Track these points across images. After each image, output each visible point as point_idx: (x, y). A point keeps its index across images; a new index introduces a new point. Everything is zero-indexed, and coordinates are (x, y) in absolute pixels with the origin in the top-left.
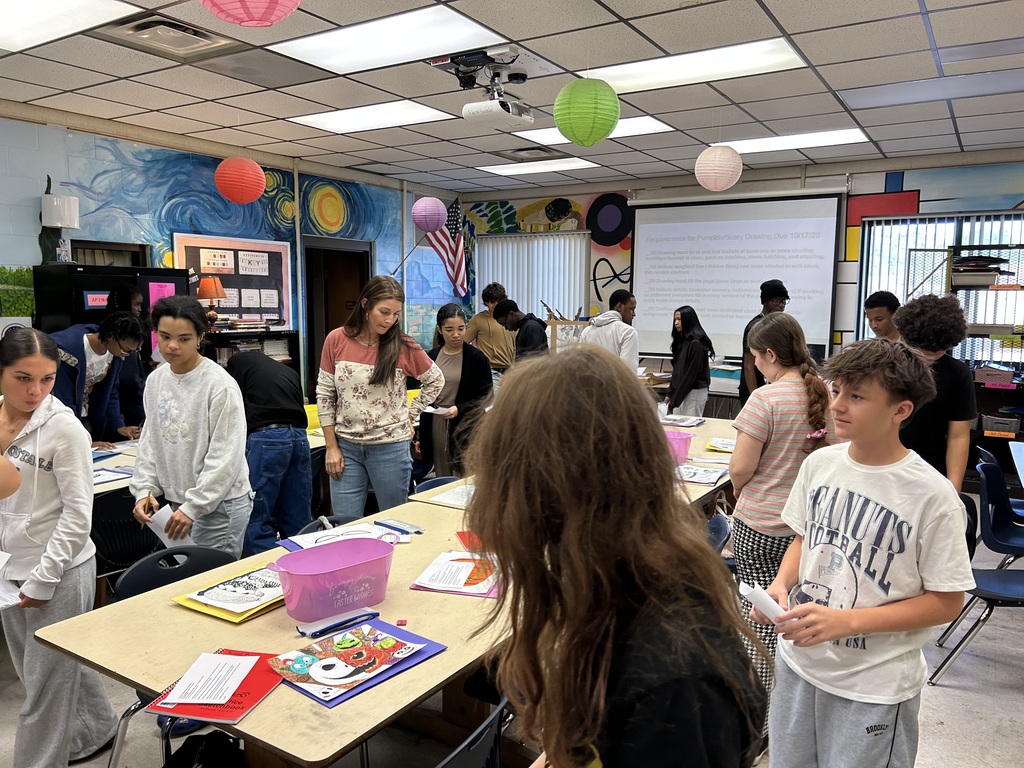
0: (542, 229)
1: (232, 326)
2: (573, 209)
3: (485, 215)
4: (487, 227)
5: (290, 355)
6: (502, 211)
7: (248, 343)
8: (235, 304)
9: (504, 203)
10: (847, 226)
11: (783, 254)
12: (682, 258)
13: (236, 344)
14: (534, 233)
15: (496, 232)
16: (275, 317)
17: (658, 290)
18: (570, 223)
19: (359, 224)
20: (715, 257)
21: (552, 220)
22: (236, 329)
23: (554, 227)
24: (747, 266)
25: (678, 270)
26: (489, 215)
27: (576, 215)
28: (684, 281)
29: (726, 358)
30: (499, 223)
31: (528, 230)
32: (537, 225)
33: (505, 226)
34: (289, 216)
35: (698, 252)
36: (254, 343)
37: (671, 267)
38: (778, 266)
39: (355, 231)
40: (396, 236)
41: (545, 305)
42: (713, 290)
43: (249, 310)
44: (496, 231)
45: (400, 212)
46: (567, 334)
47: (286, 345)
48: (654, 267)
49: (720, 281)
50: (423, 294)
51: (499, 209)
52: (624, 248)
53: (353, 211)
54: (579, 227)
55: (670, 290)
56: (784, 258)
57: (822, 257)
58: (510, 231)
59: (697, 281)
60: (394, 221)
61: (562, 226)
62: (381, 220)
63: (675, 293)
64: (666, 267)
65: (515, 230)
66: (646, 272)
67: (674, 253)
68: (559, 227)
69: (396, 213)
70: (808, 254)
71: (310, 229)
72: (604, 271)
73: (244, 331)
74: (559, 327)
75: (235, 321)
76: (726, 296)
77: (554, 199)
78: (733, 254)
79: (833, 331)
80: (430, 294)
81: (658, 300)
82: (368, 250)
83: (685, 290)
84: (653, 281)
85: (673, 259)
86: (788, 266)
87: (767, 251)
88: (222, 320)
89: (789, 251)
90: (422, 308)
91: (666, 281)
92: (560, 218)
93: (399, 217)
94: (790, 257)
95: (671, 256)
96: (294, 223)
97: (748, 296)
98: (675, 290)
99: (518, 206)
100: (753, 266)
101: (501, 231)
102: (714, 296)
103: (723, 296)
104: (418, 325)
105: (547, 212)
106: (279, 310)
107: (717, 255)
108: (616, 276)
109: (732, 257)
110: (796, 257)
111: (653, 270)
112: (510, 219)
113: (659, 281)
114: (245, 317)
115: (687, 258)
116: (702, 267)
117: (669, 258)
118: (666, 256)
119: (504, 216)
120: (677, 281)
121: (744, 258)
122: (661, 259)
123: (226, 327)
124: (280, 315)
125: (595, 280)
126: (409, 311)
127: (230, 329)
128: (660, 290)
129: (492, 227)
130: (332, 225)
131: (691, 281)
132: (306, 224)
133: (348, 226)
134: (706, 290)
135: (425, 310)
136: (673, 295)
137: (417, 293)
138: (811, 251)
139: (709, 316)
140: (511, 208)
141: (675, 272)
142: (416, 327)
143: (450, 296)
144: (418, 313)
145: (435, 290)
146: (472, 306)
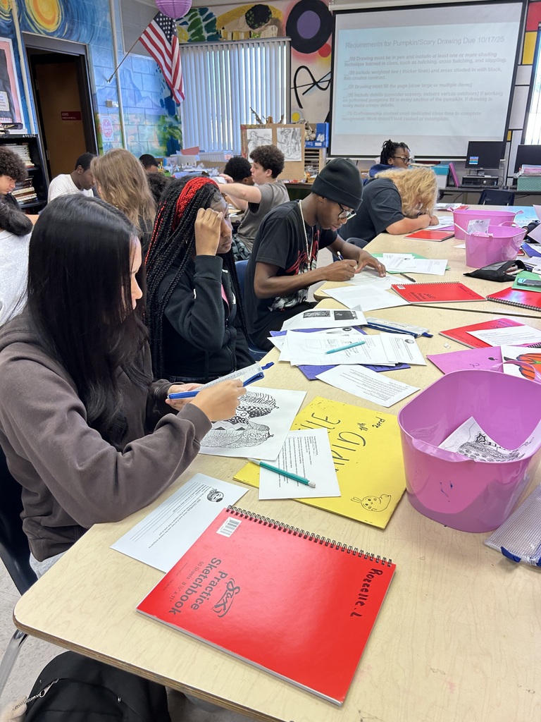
0: (242, 36)
2: (273, 16)
3: (185, 23)
4: (188, 35)
5: (32, 161)
6: (202, 18)
9: (203, 10)
10: (526, 31)
11: (469, 58)
12: (379, 64)
14: (235, 42)
15: (196, 41)
16: (9, 120)
17: (356, 95)
18: (270, 31)
19: (73, 23)
20: (409, 62)
21: (252, 27)
23: (255, 34)
24: (438, 71)
25: (374, 75)
26: (189, 23)
27: (276, 22)
28: (380, 87)
29: (416, 157)
30: (199, 32)
31: (229, 38)
32: (238, 33)
33: (206, 35)
34: (6, 9)
35: (394, 58)
37: (368, 73)
38: (465, 70)
39: (71, 32)
40: (107, 40)
41: (253, 112)
42: (406, 95)
44: (197, 39)
45: (108, 15)
46: (286, 137)
47: (26, 151)
48: (352, 72)
49: (412, 86)
50: (136, 103)
51: (199, 16)
52: (324, 55)
53: (66, 9)
54: (279, 35)
55: (366, 95)
56: (471, 62)
57: (504, 61)
58: (211, 39)
59: (391, 86)
60: (105, 23)
61: (263, 33)
62: (93, 22)
63: (373, 98)
64: (363, 73)
65: (215, 38)
66: (345, 78)
67: (372, 59)
68: (260, 34)
69: (106, 16)
70: (492, 58)
71: (29, 25)
72: (304, 78)
74: (279, 130)
76: (417, 100)
77: (253, 5)
78: (426, 59)
79: (507, 129)
80: (141, 104)
81: (356, 105)
82: (84, 54)
83: (381, 94)
84: (351, 86)
85: (371, 64)
86: (473, 70)
87: (456, 56)
89: (475, 55)
90: (136, 118)
91: (364, 87)
92: (260, 26)
93: (108, 20)
94: (476, 61)
95: (369, 61)
96: (11, 17)
97: (437, 99)
98: (372, 95)
99: (218, 13)
100: (442, 71)
101: (202, 40)
102: (407, 100)
103: (414, 100)
104: (134, 134)
105: (247, 18)
106: (12, 113)
107: (411, 60)
108: (315, 83)
109: (424, 62)
110: (482, 61)
111: (352, 76)
112: (210, 27)
113: (357, 87)
115: (384, 64)
116: (397, 72)
117: (367, 64)
118: (364, 62)
119: (204, 24)
120: (374, 86)
121: (435, 62)
122: (358, 65)
124: (13, 118)
125: (295, 87)
126: (126, 120)
128: (358, 95)
129: (193, 35)
130: (49, 23)
131: (386, 86)
132: (24, 18)
133: (63, 26)
134: (400, 95)
135: (139, 120)
136: (370, 100)
137: (131, 103)
138: (495, 55)
139: (401, 119)
140: (211, 15)
141: (372, 78)
142: (133, 137)
143: (158, 106)
144: (133, 122)
145: (146, 100)
146: (178, 117)
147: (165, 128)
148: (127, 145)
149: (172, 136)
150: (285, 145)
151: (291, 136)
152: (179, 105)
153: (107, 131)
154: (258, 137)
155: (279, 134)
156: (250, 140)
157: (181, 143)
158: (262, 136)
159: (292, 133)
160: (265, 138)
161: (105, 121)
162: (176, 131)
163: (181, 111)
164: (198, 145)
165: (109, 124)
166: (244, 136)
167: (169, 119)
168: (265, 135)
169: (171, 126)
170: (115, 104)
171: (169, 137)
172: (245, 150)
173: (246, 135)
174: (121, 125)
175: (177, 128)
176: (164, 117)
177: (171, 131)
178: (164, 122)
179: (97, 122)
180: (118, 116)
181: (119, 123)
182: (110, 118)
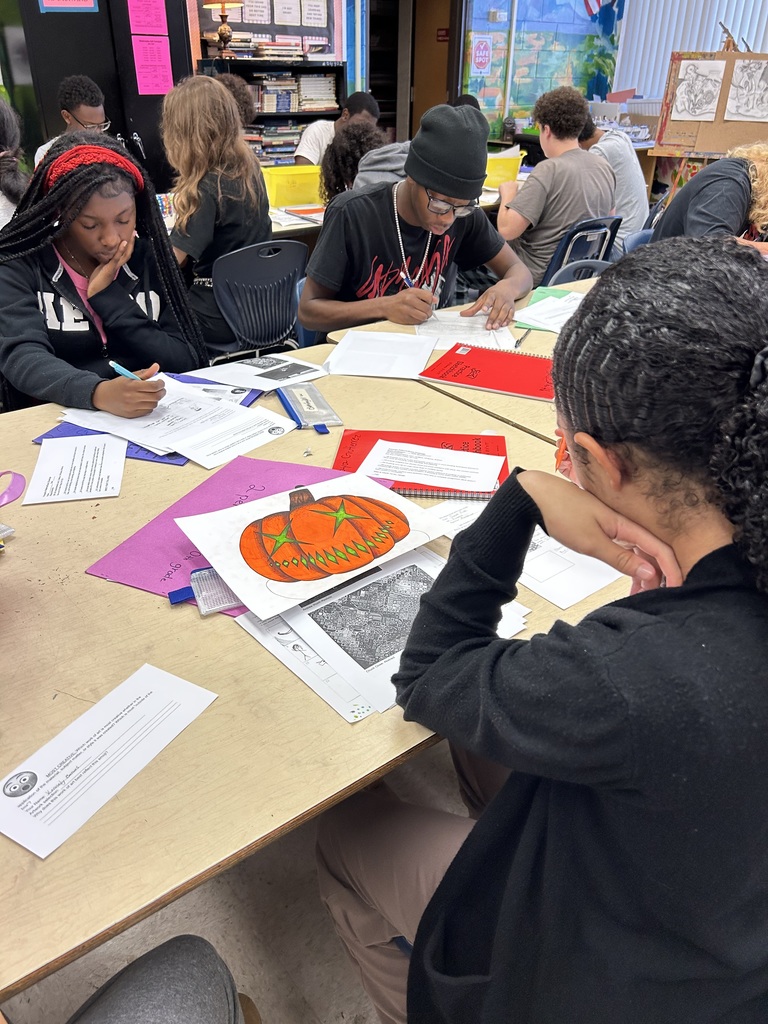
1: (256, 52)
5: (337, 101)
7: (278, 78)
8: (265, 20)
13: (260, 79)
16: (323, 41)
22: (262, 56)
36: (285, 79)
41: (725, 30)
43: (284, 30)
46: (751, 76)
47: (331, 85)
50: (542, 14)
73: (272, 59)
74: (739, 63)
75: (260, 44)
80: (553, 16)
88: (243, 41)
90: (538, 38)
104: (530, 66)
106: (328, 32)
114: (280, 39)
123: (248, 53)
124: (329, 38)
126: (519, 41)
127: (254, 56)
135: (542, 42)
137: (533, 13)
142: (527, 69)
143: (583, 20)
144: (530, 46)
145: (563, 9)
146: (616, 38)
147: (591, 57)
148: (512, 82)
149: (600, 69)
150: (745, 92)
151: (759, 76)
152: (620, 16)
153: (481, 59)
154: (698, 75)
155: (737, 70)
156: (683, 80)
157: (611, 82)
158: (706, 72)
159: (761, 71)
160: (710, 77)
161: (481, 43)
162: (609, 61)
163: (621, 27)
164: (635, 87)
165: (486, 48)
166: (674, 71)
167: (601, 42)
168: (711, 72)
169: (603, 54)
170: (503, 16)
171: (596, 72)
172: (669, 97)
173: (677, 71)
174: (508, 50)
175: (609, 56)
176: (592, 38)
177: (601, 62)
178: (591, 46)
179: (466, 45)
180: (505, 35)
181: (506, 47)
182: (489, 38)
